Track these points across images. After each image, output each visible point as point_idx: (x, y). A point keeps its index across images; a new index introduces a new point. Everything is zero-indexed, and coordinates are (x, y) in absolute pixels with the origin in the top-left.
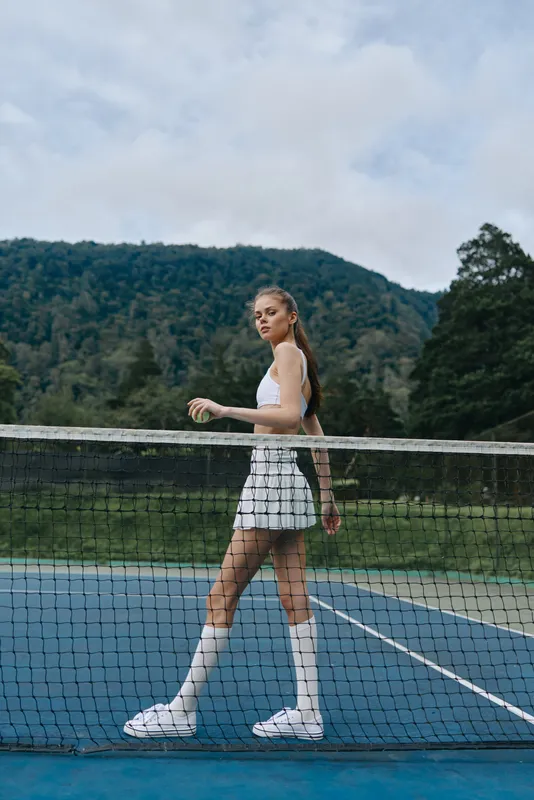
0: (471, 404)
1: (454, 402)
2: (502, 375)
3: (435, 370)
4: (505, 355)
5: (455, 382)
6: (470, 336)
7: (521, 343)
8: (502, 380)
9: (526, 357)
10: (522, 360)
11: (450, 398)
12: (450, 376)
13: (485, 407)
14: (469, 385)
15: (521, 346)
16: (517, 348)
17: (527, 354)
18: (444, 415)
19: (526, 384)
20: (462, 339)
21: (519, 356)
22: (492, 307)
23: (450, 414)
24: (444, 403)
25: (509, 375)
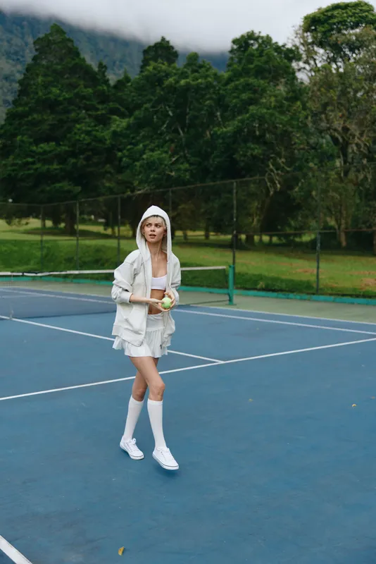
0: (46, 167)
1: (33, 163)
2: (67, 148)
3: (19, 138)
4: (69, 135)
5: (34, 148)
6: (45, 117)
7: (78, 126)
8: (66, 152)
9: (81, 139)
10: (79, 140)
11: (30, 160)
12: (31, 143)
13: (56, 169)
14: (45, 152)
15: (79, 130)
16: (76, 131)
17: (83, 136)
18: (26, 172)
19: (81, 157)
20: (40, 118)
21: (77, 137)
22: (61, 99)
23: (32, 171)
24: (28, 163)
25: (71, 149)
